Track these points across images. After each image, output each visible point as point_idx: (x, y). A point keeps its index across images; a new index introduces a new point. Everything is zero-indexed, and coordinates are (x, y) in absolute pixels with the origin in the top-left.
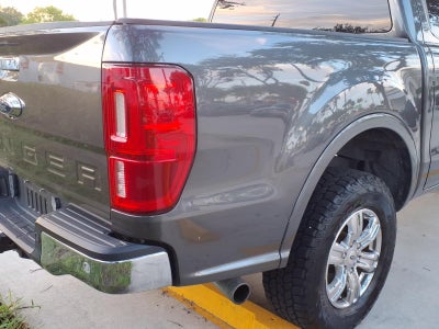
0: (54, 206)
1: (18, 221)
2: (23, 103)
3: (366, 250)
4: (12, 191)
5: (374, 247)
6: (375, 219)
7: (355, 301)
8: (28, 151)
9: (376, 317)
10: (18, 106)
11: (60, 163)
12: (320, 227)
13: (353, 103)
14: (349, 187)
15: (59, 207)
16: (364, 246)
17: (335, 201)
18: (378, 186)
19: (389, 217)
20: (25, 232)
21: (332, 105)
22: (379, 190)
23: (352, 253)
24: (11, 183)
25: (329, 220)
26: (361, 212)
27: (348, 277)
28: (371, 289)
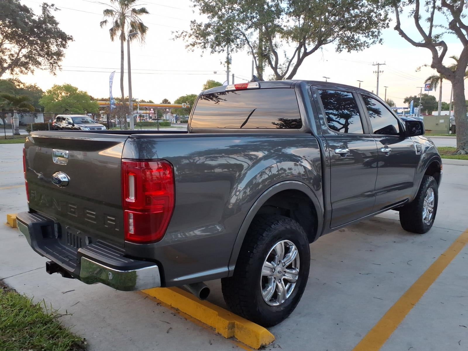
0: (87, 242)
1: (61, 253)
2: (69, 178)
3: (290, 267)
4: (56, 234)
5: (295, 266)
6: (294, 247)
7: (283, 301)
8: (71, 208)
9: (300, 314)
10: (66, 180)
11: (93, 215)
12: (255, 251)
13: (285, 170)
14: (273, 226)
15: (90, 242)
16: (288, 264)
17: (264, 235)
18: (294, 225)
19: (303, 245)
20: (67, 260)
21: (267, 171)
22: (294, 228)
23: (279, 269)
24: (56, 229)
25: (261, 247)
26: (283, 242)
27: (277, 286)
28: (294, 295)
